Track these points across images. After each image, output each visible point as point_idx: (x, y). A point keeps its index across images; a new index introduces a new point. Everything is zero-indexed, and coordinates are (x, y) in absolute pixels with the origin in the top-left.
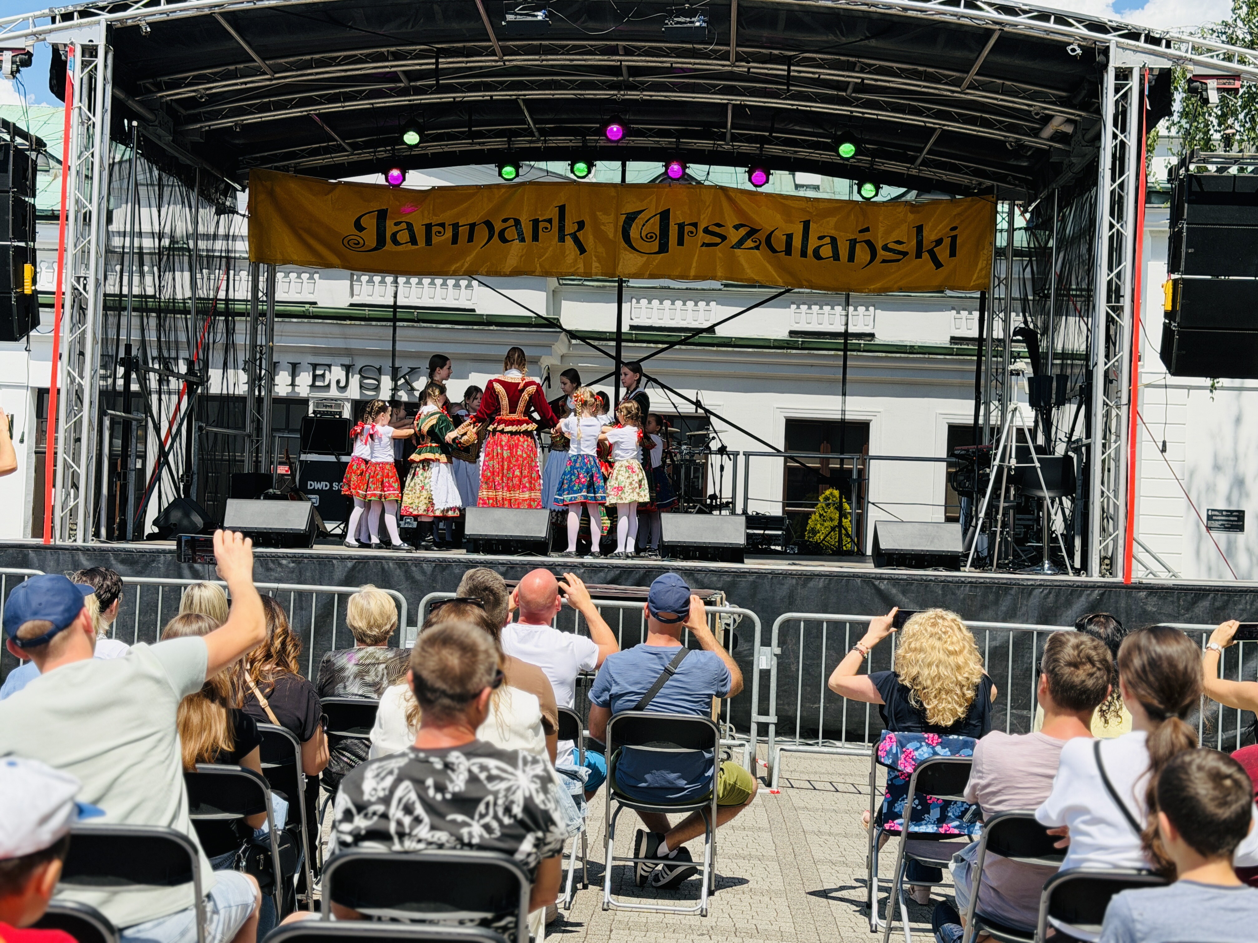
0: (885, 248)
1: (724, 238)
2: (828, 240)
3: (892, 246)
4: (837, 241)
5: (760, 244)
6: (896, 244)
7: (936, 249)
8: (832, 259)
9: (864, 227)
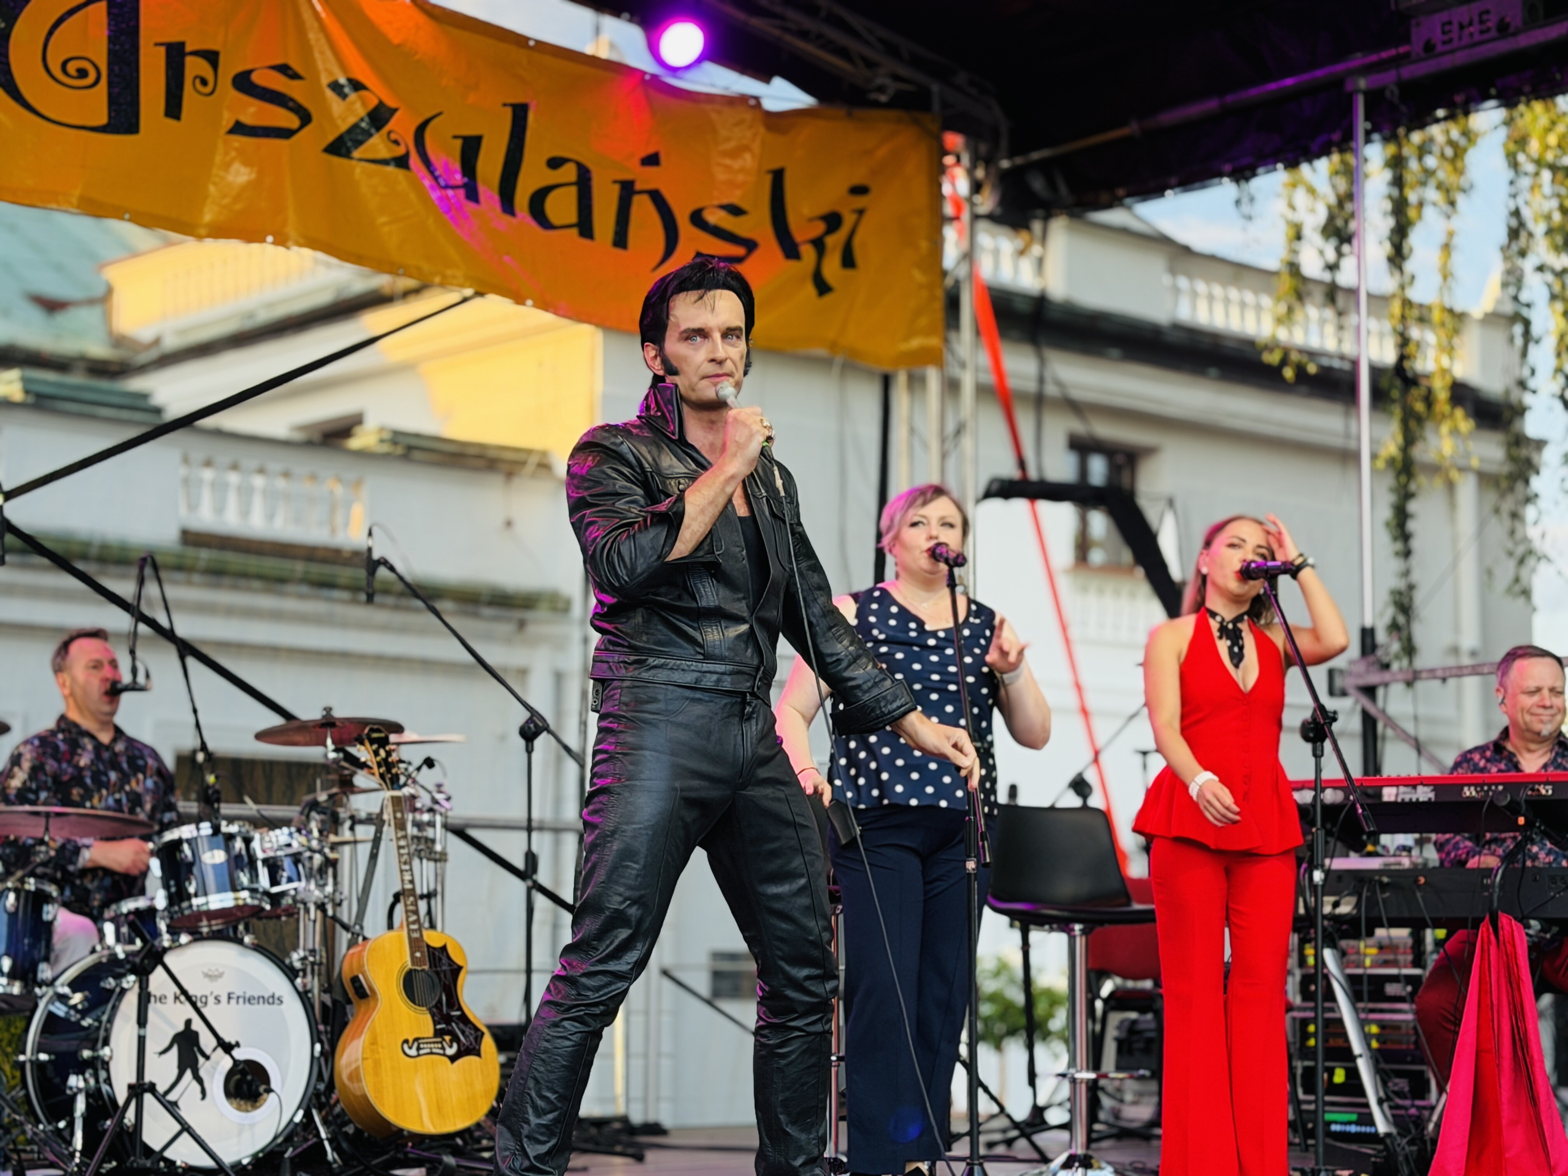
0: (697, 218)
1: (305, 118)
2: (569, 173)
3: (714, 217)
4: (589, 179)
5: (406, 156)
6: (723, 214)
7: (830, 241)
8: (575, 231)
9: (651, 150)
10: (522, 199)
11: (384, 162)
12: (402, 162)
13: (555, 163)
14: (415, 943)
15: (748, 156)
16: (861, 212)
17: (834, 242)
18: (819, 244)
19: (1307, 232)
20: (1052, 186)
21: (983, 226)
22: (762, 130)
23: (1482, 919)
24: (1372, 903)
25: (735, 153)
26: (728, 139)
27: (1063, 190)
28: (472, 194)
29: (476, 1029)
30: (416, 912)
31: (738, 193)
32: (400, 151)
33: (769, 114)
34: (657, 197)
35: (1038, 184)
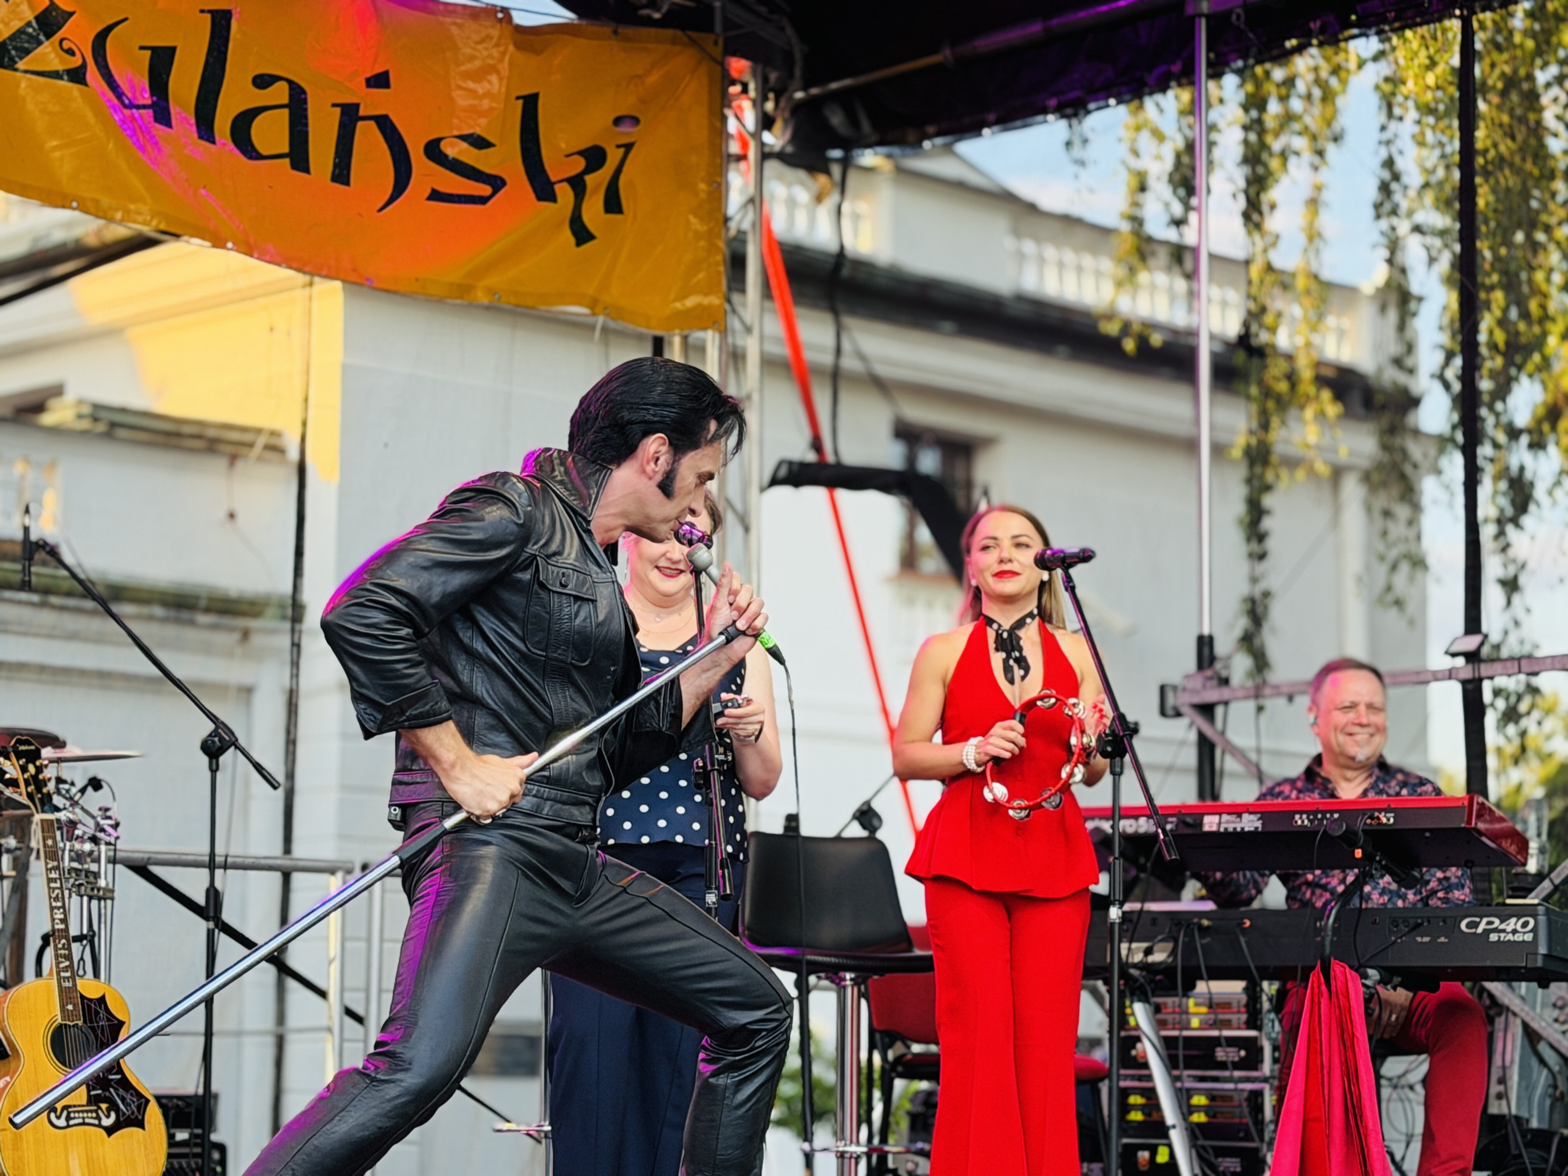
0: (433, 150)
2: (279, 93)
3: (454, 149)
4: (305, 101)
5: (84, 66)
6: (464, 145)
7: (589, 179)
8: (287, 161)
9: (379, 70)
10: (223, 124)
11: (55, 75)
12: (77, 76)
13: (263, 81)
14: (67, 994)
15: (494, 78)
16: (628, 147)
17: (597, 181)
18: (577, 184)
19: (1152, 182)
20: (853, 121)
21: (773, 167)
22: (511, 48)
23: (1313, 968)
24: (1190, 949)
25: (479, 75)
26: (472, 58)
27: (866, 126)
28: (163, 116)
29: (140, 1095)
30: (69, 957)
31: (483, 121)
32: (76, 62)
33: (521, 30)
34: (385, 124)
35: (836, 119)
